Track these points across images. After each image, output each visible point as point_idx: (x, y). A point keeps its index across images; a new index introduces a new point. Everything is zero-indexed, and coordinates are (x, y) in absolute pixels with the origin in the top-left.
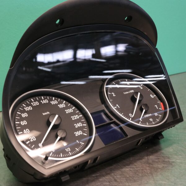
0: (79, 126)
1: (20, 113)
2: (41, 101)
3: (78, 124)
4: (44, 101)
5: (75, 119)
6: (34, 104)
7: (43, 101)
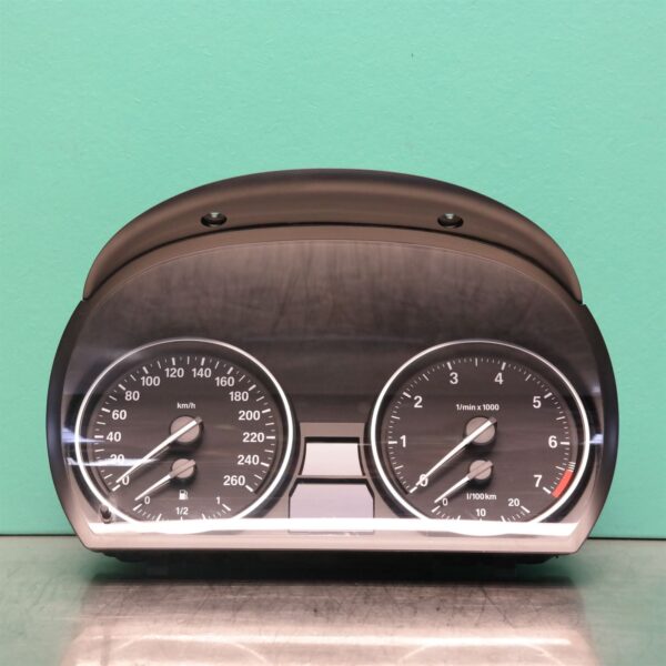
0: (249, 462)
1: (124, 389)
2: (194, 370)
3: (249, 456)
4: (201, 370)
5: (252, 441)
6: (170, 373)
7: (197, 371)
